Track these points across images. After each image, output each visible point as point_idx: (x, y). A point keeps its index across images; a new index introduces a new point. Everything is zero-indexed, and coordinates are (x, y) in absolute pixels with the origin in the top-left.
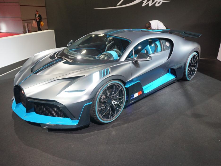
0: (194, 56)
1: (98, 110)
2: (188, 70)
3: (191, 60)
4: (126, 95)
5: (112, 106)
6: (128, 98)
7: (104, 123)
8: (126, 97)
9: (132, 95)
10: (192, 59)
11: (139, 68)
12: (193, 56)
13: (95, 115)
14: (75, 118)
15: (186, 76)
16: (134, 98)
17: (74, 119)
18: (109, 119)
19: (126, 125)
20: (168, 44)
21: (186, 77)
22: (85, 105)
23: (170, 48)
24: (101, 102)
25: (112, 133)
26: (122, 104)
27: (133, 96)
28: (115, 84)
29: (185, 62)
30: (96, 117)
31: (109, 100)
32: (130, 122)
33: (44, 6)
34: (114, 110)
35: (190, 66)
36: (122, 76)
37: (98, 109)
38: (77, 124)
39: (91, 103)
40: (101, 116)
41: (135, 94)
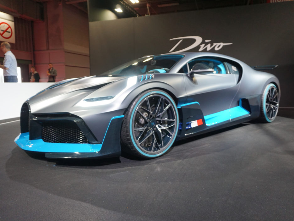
0: (272, 89)
1: (134, 131)
2: (267, 106)
3: (268, 93)
4: (179, 122)
5: (157, 133)
6: (181, 125)
7: (144, 155)
8: (179, 124)
9: (187, 122)
10: (269, 91)
11: (196, 85)
12: (270, 88)
13: (129, 138)
14: (97, 140)
15: (263, 114)
16: (191, 128)
17: (96, 142)
18: (152, 152)
19: (179, 161)
20: (234, 69)
21: (264, 116)
22: (112, 119)
23: (238, 73)
24: (140, 123)
25: (156, 170)
26: (173, 132)
27: (190, 125)
28: (162, 97)
29: (260, 93)
30: (131, 143)
31: (152, 122)
32: (185, 158)
33: (87, 67)
34: (160, 139)
35: (267, 101)
36: (172, 87)
37: (134, 129)
38: (99, 150)
39: (123, 116)
40: (139, 143)
41: (192, 122)
